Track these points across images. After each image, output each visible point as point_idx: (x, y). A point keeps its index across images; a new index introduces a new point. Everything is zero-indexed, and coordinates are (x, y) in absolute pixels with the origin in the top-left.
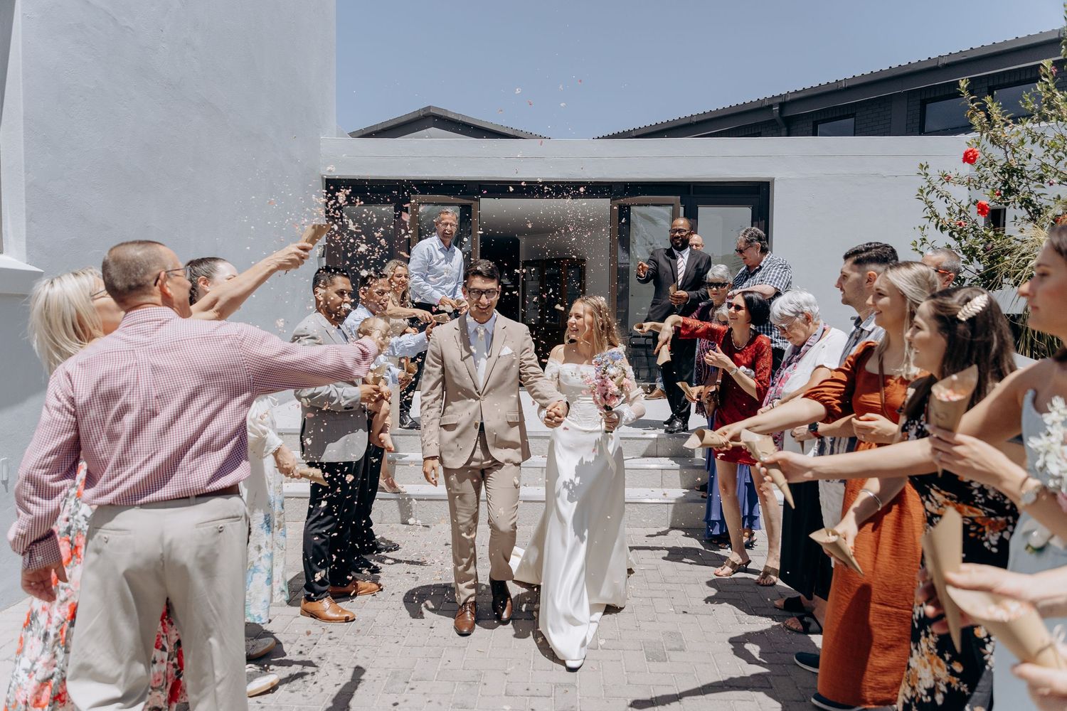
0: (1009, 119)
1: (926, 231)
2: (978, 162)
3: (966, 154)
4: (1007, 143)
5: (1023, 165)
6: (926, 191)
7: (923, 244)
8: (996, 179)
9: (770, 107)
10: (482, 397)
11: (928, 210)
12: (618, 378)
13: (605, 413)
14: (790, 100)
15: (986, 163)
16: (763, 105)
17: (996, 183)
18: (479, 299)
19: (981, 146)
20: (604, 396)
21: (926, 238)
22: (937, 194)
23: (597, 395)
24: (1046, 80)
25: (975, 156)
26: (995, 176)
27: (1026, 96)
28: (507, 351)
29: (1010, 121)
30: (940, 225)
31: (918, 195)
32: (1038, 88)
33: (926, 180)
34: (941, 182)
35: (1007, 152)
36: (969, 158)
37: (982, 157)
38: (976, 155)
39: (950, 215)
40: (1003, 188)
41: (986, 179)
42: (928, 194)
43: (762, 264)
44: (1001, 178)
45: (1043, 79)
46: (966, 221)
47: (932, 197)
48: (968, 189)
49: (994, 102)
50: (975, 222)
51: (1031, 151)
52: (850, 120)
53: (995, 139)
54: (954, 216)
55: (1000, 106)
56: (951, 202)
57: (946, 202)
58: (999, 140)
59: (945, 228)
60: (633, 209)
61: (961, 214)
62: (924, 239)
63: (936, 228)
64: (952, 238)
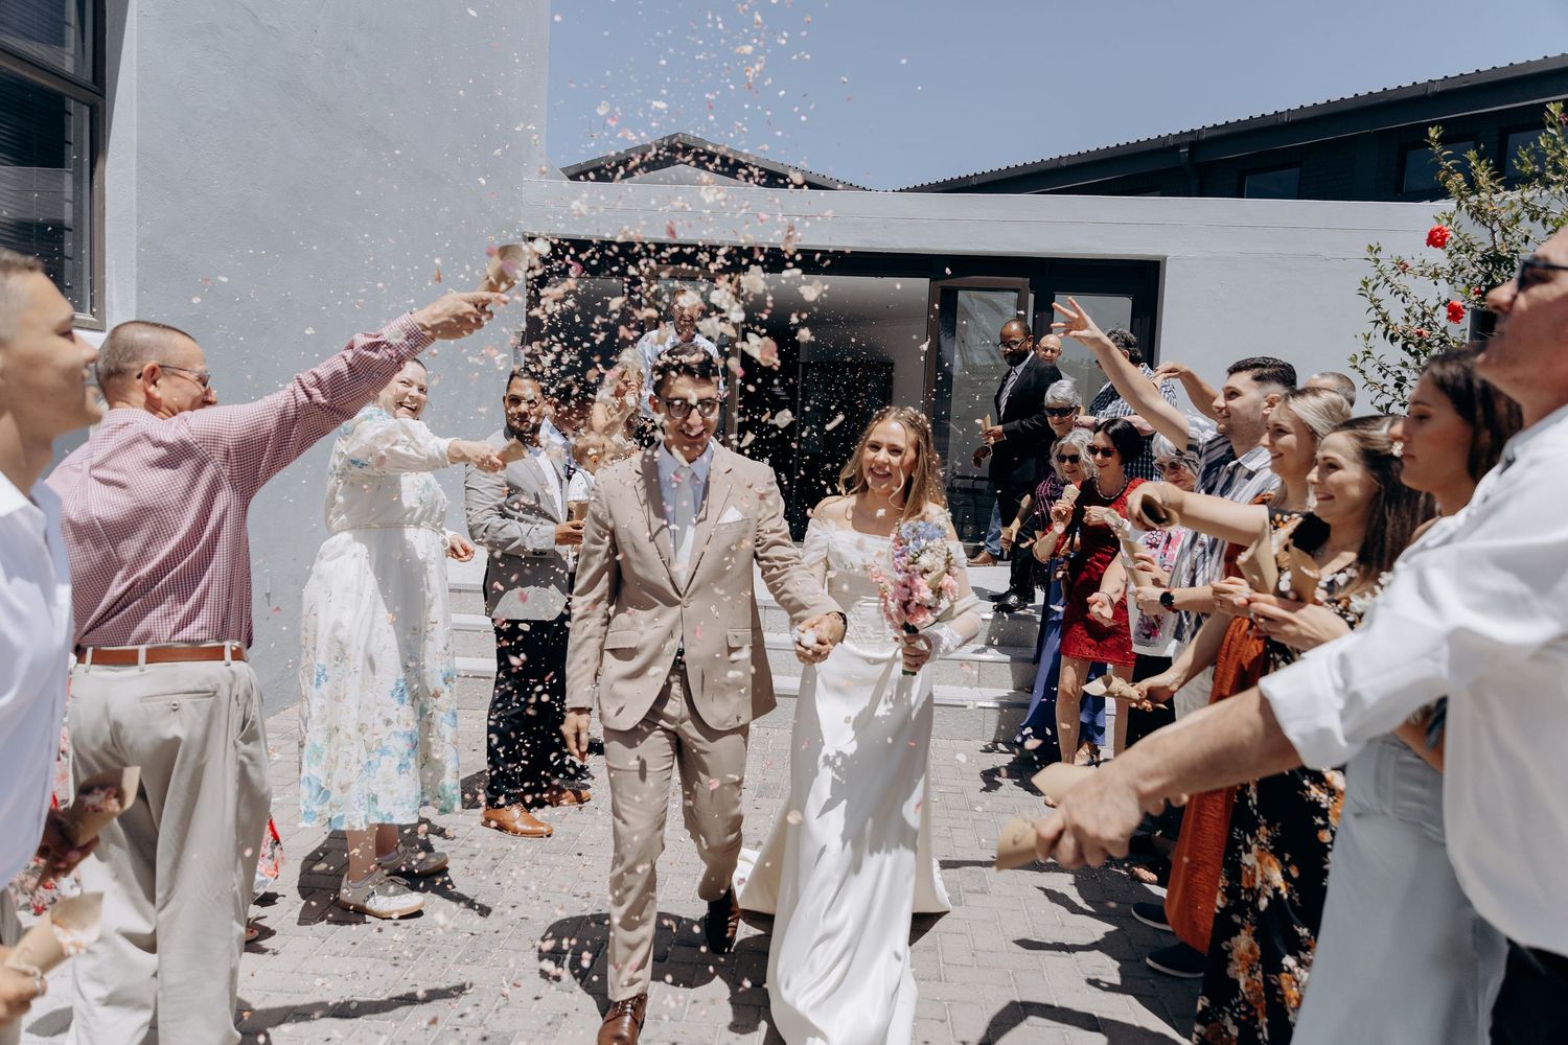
0: (1500, 184)
1: (1371, 342)
2: (1450, 247)
3: (1432, 234)
4: (1494, 218)
5: (1516, 252)
6: (1371, 285)
7: (1365, 359)
8: (1476, 270)
9: (1177, 147)
10: (684, 601)
11: (1374, 311)
12: (934, 574)
13: (905, 639)
14: (1207, 139)
15: (1460, 247)
16: (1166, 145)
17: (1475, 276)
18: (687, 418)
19: (1454, 223)
20: (905, 605)
21: (1372, 351)
22: (1390, 289)
23: (891, 603)
24: (1553, 132)
25: (1443, 237)
26: (1474, 266)
27: (1523, 154)
28: (732, 515)
29: (1501, 188)
30: (1390, 333)
31: (1361, 289)
32: (1542, 143)
33: (1377, 269)
34: (1395, 272)
35: (1493, 232)
36: (1436, 239)
37: (1456, 238)
38: (1446, 235)
39: (1407, 319)
40: (1485, 283)
41: (1461, 270)
42: (1374, 288)
44: (1483, 269)
45: (1549, 130)
46: (1431, 329)
47: (1383, 293)
48: (1436, 284)
49: (1480, 158)
50: (1444, 330)
51: (1530, 232)
52: (1294, 172)
53: (1478, 213)
54: (1413, 322)
55: (1488, 165)
56: (1411, 301)
57: (1403, 300)
58: (1484, 214)
59: (1397, 338)
60: (962, 295)
61: (1424, 319)
62: (1368, 353)
63: (1385, 337)
64: (1406, 353)
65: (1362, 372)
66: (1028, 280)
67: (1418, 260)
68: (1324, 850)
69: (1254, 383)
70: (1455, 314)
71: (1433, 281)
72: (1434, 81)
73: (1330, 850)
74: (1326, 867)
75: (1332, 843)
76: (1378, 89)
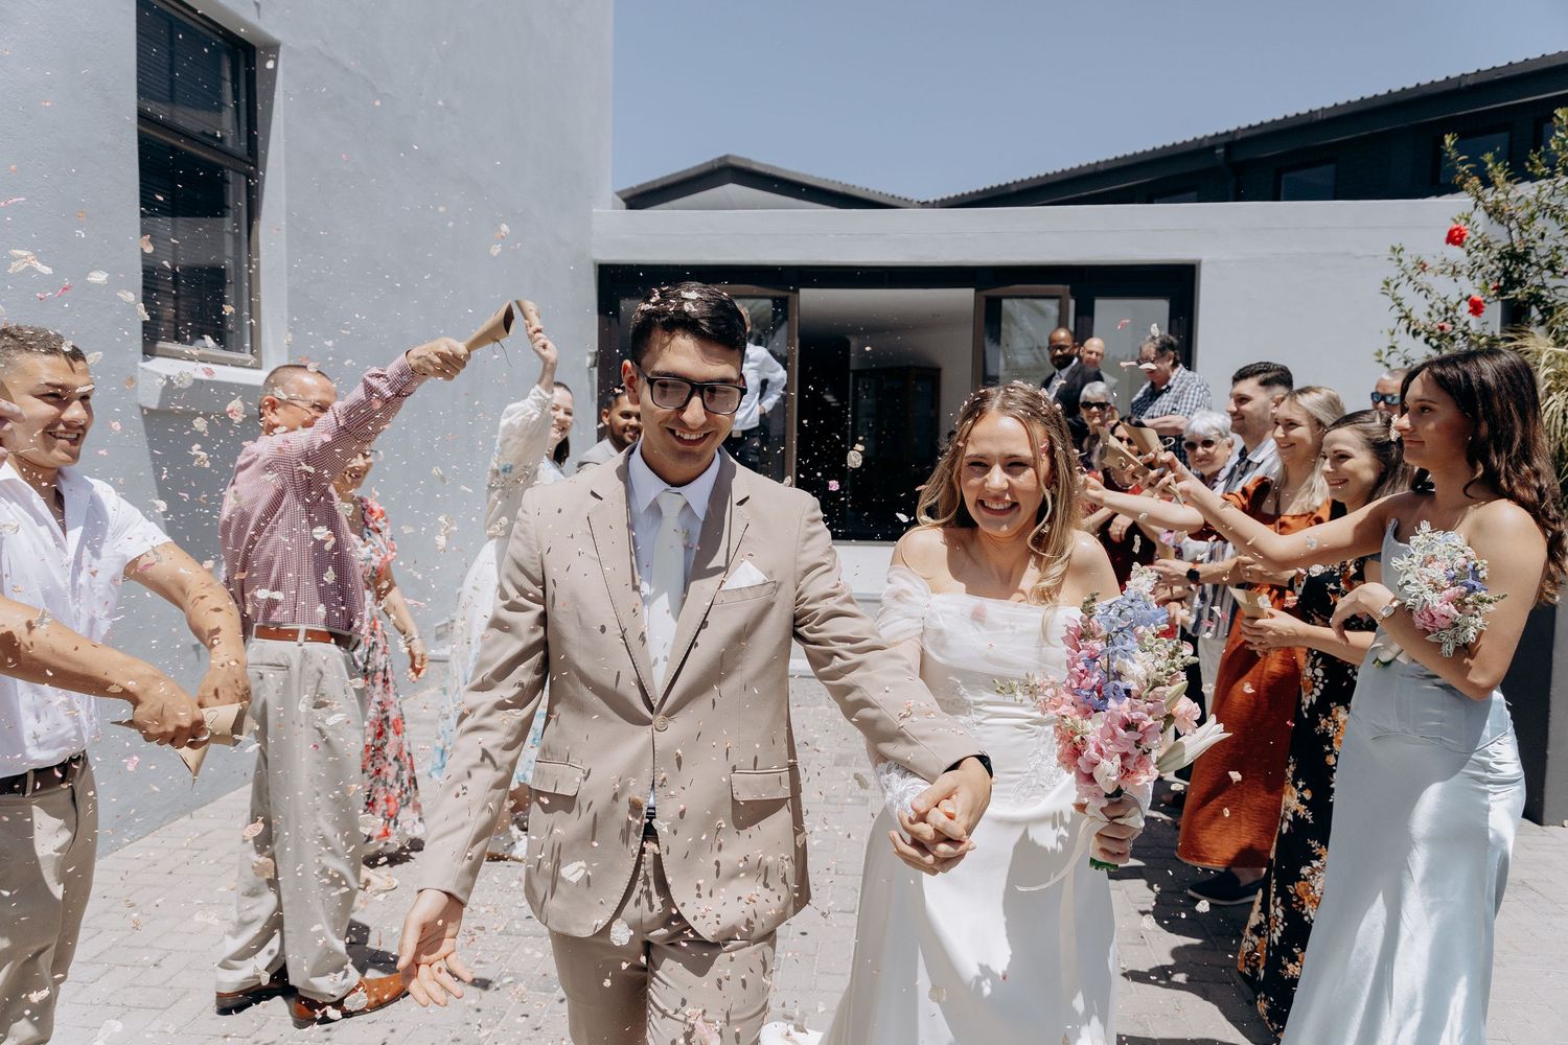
1: (1395, 337)
2: (1468, 246)
3: (1451, 233)
4: (1511, 217)
5: (1532, 248)
6: (1393, 285)
7: (1389, 354)
8: (1494, 267)
9: (1212, 148)
10: (658, 720)
11: (1396, 308)
14: (1242, 139)
15: (1478, 246)
16: (1202, 146)
17: (1493, 272)
19: (1471, 222)
21: (1397, 345)
22: (1413, 287)
25: (1461, 236)
26: (1492, 263)
27: (1534, 157)
30: (1412, 328)
31: (1383, 289)
32: (1552, 146)
33: (1399, 268)
34: (1417, 271)
35: (1510, 231)
36: (1455, 238)
37: (1474, 237)
38: (1464, 234)
39: (1430, 315)
40: (1502, 279)
41: (1480, 267)
42: (1396, 287)
43: (1170, 383)
44: (1501, 265)
45: (1558, 134)
46: (1453, 323)
47: (1406, 291)
48: (1455, 280)
49: (1496, 161)
50: (1466, 324)
51: (1546, 229)
52: (1332, 167)
53: (1495, 212)
54: (1435, 317)
55: (1505, 167)
56: (1434, 298)
57: (1426, 296)
58: (1502, 213)
59: (1419, 333)
60: (1005, 303)
61: (1447, 313)
62: (1394, 347)
63: (1408, 332)
64: (1428, 346)
65: (1388, 365)
66: (1068, 287)
67: (1440, 259)
68: (1330, 771)
69: (1260, 388)
70: (1476, 308)
71: (1453, 278)
72: (1467, 75)
73: (1335, 771)
74: (1332, 786)
75: (1336, 765)
76: (1411, 85)
